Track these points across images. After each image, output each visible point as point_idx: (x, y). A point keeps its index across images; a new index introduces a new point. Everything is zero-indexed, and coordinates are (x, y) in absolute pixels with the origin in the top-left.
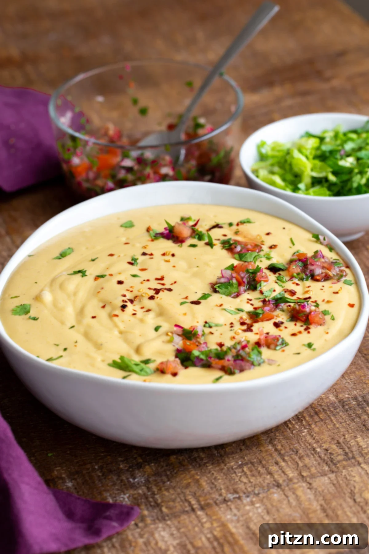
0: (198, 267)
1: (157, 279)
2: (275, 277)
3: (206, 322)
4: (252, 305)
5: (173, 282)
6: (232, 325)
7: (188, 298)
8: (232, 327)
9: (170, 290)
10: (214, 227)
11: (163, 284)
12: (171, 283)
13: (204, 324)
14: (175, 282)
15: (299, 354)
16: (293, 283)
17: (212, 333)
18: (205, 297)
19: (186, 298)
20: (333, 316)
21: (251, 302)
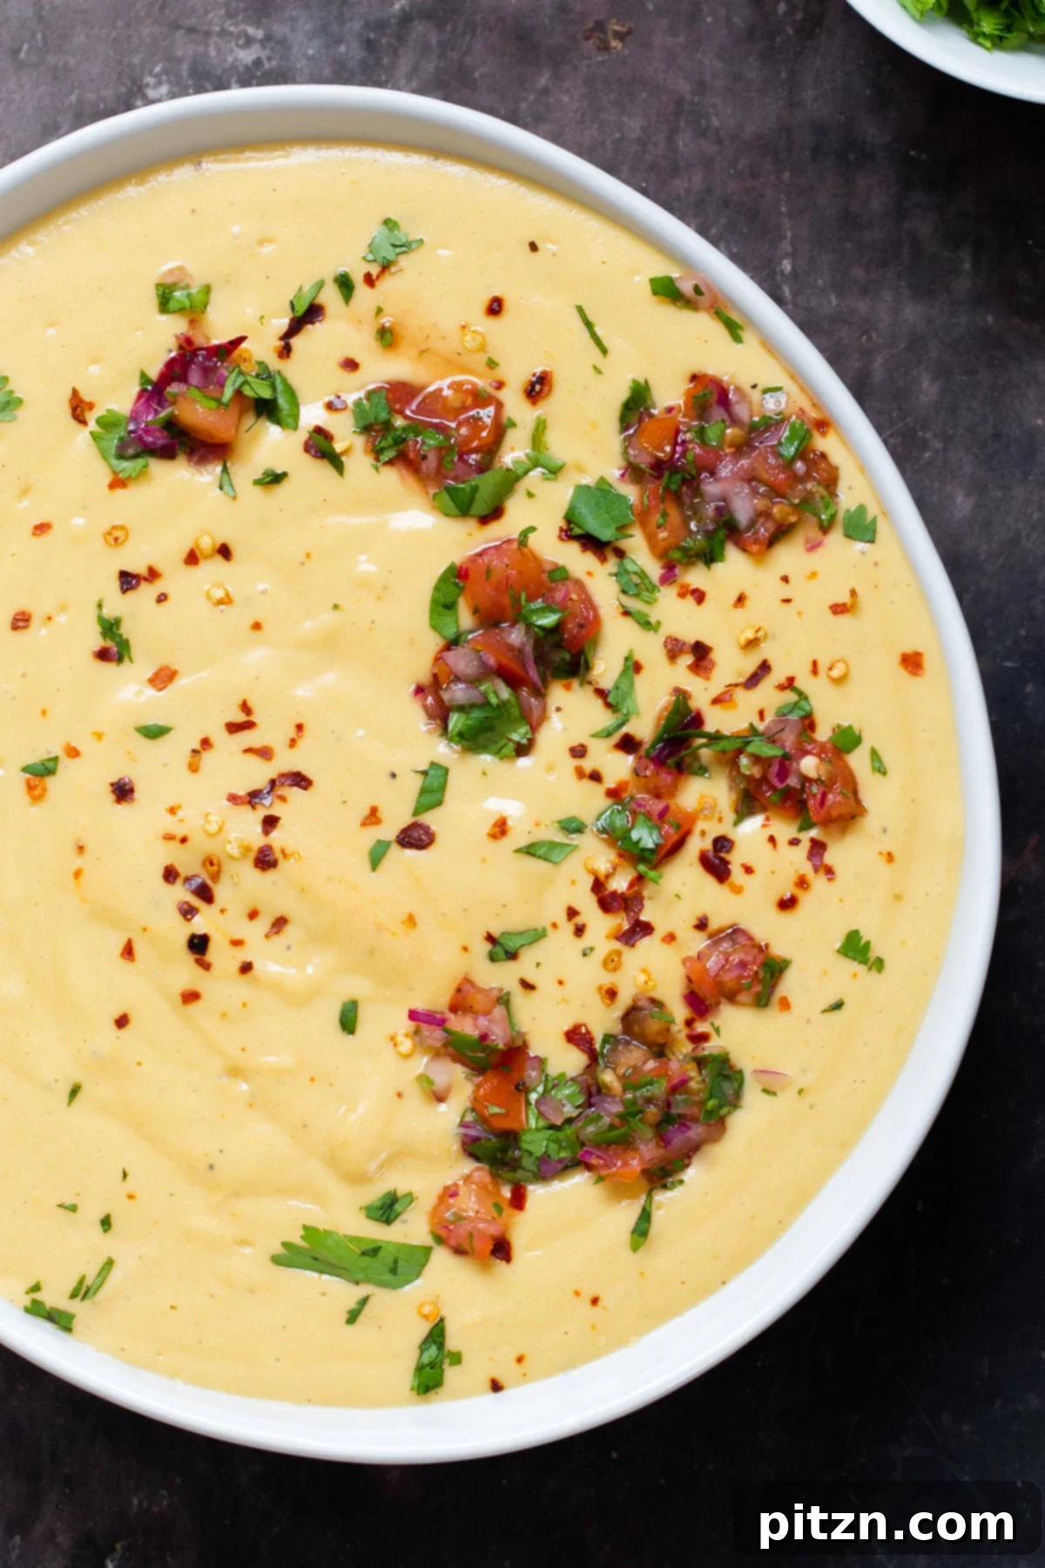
0: (336, 607)
1: (234, 728)
2: (611, 575)
3: (490, 938)
4: (596, 777)
5: (292, 733)
6: (579, 920)
7: (380, 814)
8: (580, 931)
9: (300, 780)
10: (296, 326)
11: (265, 753)
12: (288, 742)
13: (488, 947)
14: (300, 727)
15: (838, 1006)
16: (682, 595)
17: (527, 986)
18: (433, 787)
19: (373, 817)
20: (874, 753)
21: (588, 764)
